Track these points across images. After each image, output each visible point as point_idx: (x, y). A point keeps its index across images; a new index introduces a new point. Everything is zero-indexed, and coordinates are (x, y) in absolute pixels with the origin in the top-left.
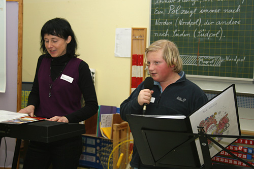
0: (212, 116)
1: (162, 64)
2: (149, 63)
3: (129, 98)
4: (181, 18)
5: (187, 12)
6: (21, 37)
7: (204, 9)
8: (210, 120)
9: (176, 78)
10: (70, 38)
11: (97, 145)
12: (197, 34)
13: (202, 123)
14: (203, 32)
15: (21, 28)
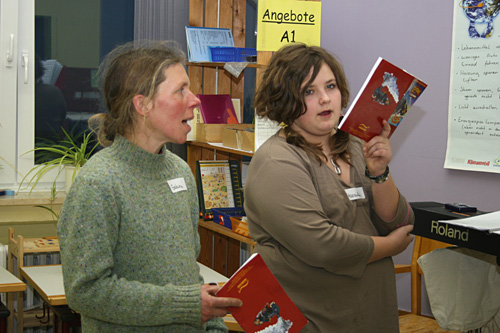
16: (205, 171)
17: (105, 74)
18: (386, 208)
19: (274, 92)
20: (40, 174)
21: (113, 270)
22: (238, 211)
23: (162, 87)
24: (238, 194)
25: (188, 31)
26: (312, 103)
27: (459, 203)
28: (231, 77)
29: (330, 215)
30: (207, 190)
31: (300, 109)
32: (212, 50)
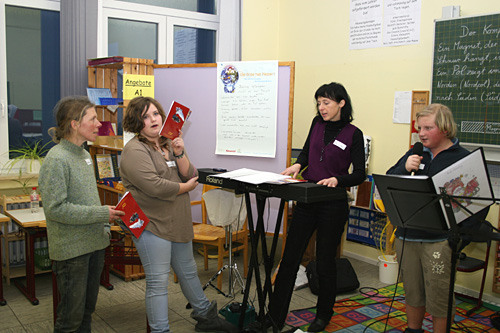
0: (457, 178)
1: (434, 130)
2: (419, 128)
3: (396, 165)
4: (466, 80)
5: (473, 73)
6: (292, 101)
7: (494, 68)
8: (456, 182)
9: (448, 145)
10: (343, 102)
11: (371, 219)
12: (485, 97)
13: (447, 185)
14: (492, 95)
15: (292, 93)
16: (99, 159)
17: (58, 109)
18: (184, 170)
19: (130, 119)
20: (13, 164)
21: (67, 200)
22: (117, 178)
23: (85, 117)
24: (116, 170)
25: (88, 90)
26: (147, 122)
27: (219, 168)
28: (111, 112)
29: (160, 174)
30: (100, 169)
31: (142, 125)
32: (101, 99)
